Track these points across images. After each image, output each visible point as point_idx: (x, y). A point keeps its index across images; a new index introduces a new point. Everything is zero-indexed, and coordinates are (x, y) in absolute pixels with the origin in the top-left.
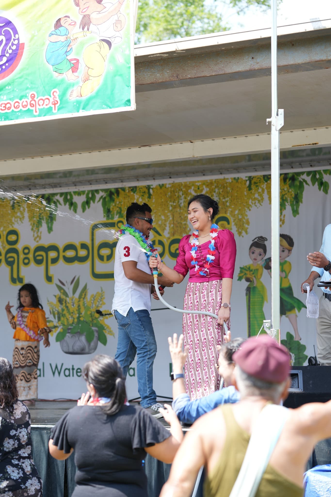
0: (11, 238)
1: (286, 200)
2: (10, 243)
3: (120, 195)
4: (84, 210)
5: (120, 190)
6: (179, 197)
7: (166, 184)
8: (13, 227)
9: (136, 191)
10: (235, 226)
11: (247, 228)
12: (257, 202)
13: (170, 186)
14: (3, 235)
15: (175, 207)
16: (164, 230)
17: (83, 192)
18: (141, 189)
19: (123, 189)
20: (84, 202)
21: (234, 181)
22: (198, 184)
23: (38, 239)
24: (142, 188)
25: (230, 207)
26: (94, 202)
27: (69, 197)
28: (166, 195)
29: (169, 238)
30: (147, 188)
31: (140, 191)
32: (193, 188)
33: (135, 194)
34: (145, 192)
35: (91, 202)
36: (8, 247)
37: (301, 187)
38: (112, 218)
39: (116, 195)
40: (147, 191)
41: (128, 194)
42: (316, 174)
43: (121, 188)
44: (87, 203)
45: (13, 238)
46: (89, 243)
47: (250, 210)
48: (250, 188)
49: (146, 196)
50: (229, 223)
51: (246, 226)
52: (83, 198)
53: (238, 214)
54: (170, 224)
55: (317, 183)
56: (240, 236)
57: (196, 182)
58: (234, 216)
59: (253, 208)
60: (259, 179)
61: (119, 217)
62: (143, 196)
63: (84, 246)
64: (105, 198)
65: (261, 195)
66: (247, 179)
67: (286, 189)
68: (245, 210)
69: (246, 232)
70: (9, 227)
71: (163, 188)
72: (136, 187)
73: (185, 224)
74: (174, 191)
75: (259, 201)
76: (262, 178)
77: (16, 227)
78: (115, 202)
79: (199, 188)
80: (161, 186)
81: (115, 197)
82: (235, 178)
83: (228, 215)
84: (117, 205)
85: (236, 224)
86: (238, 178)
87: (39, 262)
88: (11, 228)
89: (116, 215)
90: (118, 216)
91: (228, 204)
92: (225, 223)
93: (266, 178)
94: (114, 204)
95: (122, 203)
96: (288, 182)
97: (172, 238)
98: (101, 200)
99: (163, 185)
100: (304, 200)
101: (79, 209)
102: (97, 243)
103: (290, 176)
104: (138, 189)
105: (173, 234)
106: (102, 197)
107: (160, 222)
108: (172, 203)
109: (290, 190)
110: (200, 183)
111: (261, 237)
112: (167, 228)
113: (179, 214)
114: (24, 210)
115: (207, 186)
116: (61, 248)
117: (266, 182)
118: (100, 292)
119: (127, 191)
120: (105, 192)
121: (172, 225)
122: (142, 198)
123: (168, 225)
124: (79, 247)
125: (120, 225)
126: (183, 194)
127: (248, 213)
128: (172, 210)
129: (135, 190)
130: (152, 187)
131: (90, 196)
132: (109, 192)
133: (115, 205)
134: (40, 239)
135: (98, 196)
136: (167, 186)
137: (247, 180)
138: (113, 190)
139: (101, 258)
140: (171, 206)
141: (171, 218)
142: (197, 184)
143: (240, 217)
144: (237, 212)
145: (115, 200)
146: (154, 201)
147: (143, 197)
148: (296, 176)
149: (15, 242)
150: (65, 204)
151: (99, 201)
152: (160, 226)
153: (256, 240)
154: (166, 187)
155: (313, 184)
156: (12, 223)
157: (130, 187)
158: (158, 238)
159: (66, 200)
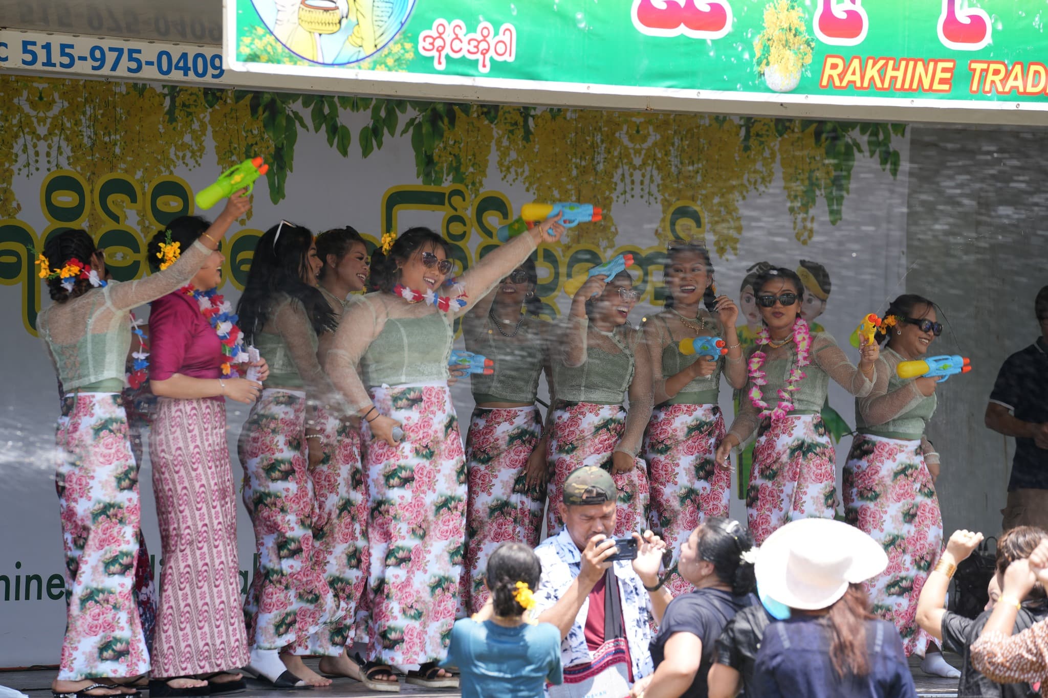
0: (167, 204)
1: (818, 184)
3: (457, 123)
4: (366, 150)
5: (455, 108)
6: (593, 146)
8: (171, 173)
9: (495, 118)
10: (712, 234)
11: (738, 240)
12: (759, 180)
13: (574, 116)
14: (144, 194)
15: (584, 171)
17: (366, 101)
18: (507, 115)
19: (465, 109)
20: (366, 128)
21: (716, 124)
22: (639, 120)
24: (509, 112)
25: (702, 185)
26: (392, 134)
27: (326, 110)
28: (564, 137)
29: (568, 247)
30: (521, 113)
31: (506, 119)
32: (625, 127)
33: (493, 126)
34: (516, 124)
35: (385, 130)
37: (848, 157)
38: (438, 182)
39: (446, 120)
40: (521, 121)
41: (476, 123)
42: (878, 131)
44: (376, 132)
47: (744, 198)
48: (746, 144)
49: (520, 133)
51: (735, 235)
53: (719, 205)
55: (878, 152)
56: (721, 256)
58: (711, 208)
59: (752, 195)
60: (767, 127)
61: (454, 181)
62: (511, 132)
64: (420, 124)
65: (767, 164)
66: (742, 123)
67: (818, 159)
68: (734, 197)
69: (735, 251)
70: (159, 172)
71: (560, 119)
72: (497, 108)
75: (763, 178)
76: (773, 124)
77: (180, 174)
78: (444, 139)
79: (638, 131)
80: (554, 114)
81: (444, 124)
83: (698, 206)
84: (449, 149)
85: (713, 229)
86: (725, 118)
88: (165, 176)
89: (448, 175)
90: (450, 178)
91: (699, 178)
92: (692, 223)
93: (781, 126)
94: (441, 145)
95: (462, 145)
96: (825, 142)
97: (576, 247)
98: (411, 130)
100: (852, 187)
101: (355, 147)
103: (829, 127)
106: (413, 120)
108: (578, 161)
109: (827, 162)
110: (642, 120)
111: (766, 264)
113: (594, 188)
114: (203, 126)
115: (657, 128)
117: (782, 134)
119: (475, 115)
120: (421, 111)
122: (509, 137)
125: (456, 200)
126: (602, 141)
127: (740, 203)
128: (577, 178)
129: (493, 114)
130: (533, 113)
131: (383, 114)
132: (429, 111)
133: (445, 148)
135: (403, 118)
137: (742, 126)
138: (440, 108)
140: (576, 167)
142: (634, 119)
143: (723, 211)
144: (717, 200)
145: (446, 134)
146: (537, 148)
147: (510, 135)
148: (839, 131)
150: (317, 129)
151: (405, 131)
153: (755, 270)
154: (565, 118)
155: (872, 155)
156: (168, 164)
159: (319, 117)
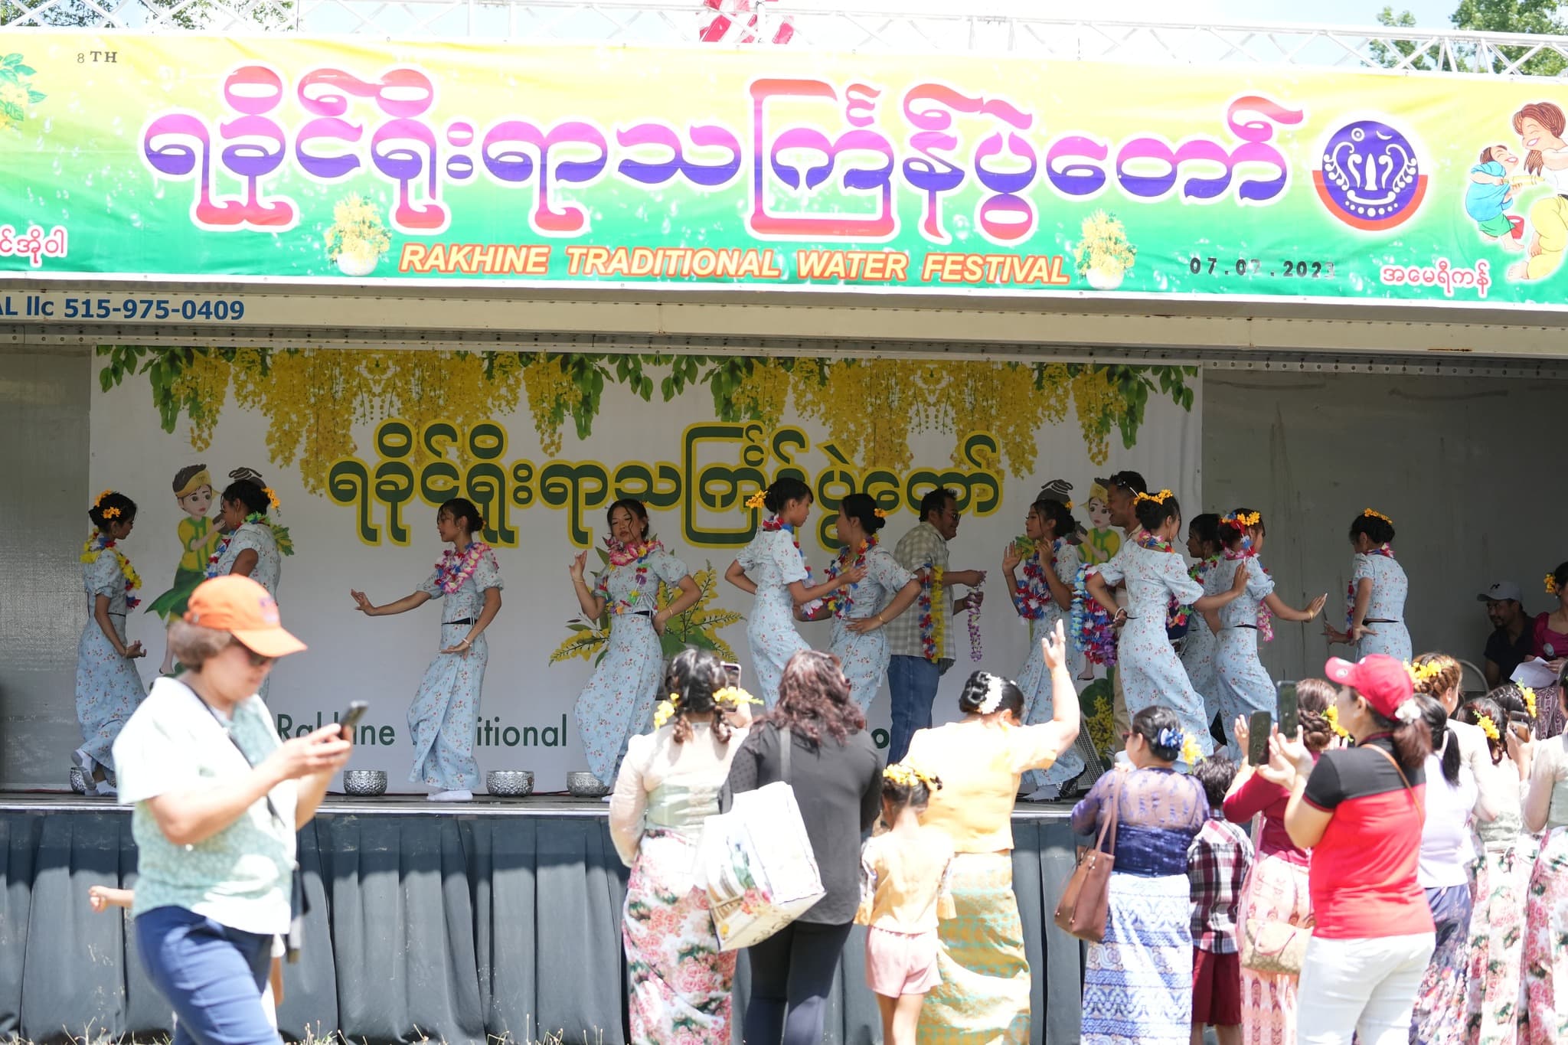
0: (484, 442)
1: (1112, 415)
2: (478, 452)
3: (755, 372)
4: (668, 396)
5: (754, 361)
6: (888, 388)
7: (861, 359)
8: (488, 418)
9: (792, 367)
10: (1007, 457)
11: (1032, 462)
12: (1053, 413)
13: (868, 364)
14: (463, 435)
15: (879, 408)
16: (854, 451)
17: (668, 358)
18: (803, 365)
19: (763, 360)
20: (668, 379)
21: (1008, 369)
22: (931, 366)
23: (553, 449)
24: (805, 363)
25: (997, 418)
26: (693, 382)
27: (631, 365)
28: (860, 381)
29: (865, 469)
30: (817, 363)
31: (802, 368)
32: (919, 372)
33: (789, 374)
34: (812, 371)
35: (686, 379)
36: (476, 461)
37: (1141, 393)
38: (737, 418)
39: (744, 370)
40: (816, 369)
41: (773, 372)
42: (1170, 373)
43: (757, 358)
44: (677, 381)
45: (489, 442)
46: (680, 466)
47: (1038, 428)
48: (1039, 385)
49: (816, 379)
50: (994, 450)
51: (1030, 458)
52: (667, 371)
53: (1015, 433)
54: (867, 441)
55: (1170, 389)
56: (1016, 476)
57: (924, 362)
58: (1005, 436)
59: (1046, 425)
60: (1058, 370)
61: (751, 418)
62: (807, 378)
63: (667, 472)
64: (719, 375)
65: (1060, 400)
66: (1035, 366)
67: (1111, 395)
68: (1028, 427)
69: (1030, 471)
70: (477, 418)
71: (855, 367)
72: (792, 359)
73: (901, 445)
74: (877, 376)
75: (1057, 412)
76: (1065, 368)
77: (496, 418)
78: (742, 385)
79: (932, 375)
80: (849, 363)
81: (743, 374)
82: (1009, 363)
83: (993, 434)
84: (747, 393)
85: (1008, 453)
86: (1017, 364)
87: (555, 499)
88: (482, 420)
89: (746, 413)
90: (748, 415)
91: (993, 412)
92: (987, 448)
93: (1072, 370)
94: (740, 390)
95: (759, 390)
96: (1117, 381)
97: (871, 470)
98: (711, 379)
99: (854, 360)
100: (1145, 418)
101: (657, 393)
102: (699, 468)
103: (1121, 369)
104: (797, 363)
105: (874, 464)
106: (711, 372)
107: (845, 436)
108: (873, 400)
109: (1120, 397)
110: (936, 366)
111: (1061, 481)
112: (861, 449)
113: (889, 422)
114: (518, 381)
115: (950, 372)
116: (611, 471)
117: (1073, 376)
118: (705, 570)
119: (772, 365)
120: (720, 364)
121: (872, 444)
122: (805, 382)
123: (862, 443)
124: (655, 473)
125: (753, 434)
126: (897, 384)
127: (1035, 433)
128: (872, 414)
129: (789, 364)
130: (828, 362)
131: (684, 366)
132: (728, 363)
133: (743, 392)
134: (558, 449)
135: (702, 370)
136: (863, 364)
137: (1034, 370)
138: (739, 361)
139: (709, 500)
140: (871, 405)
141: (870, 430)
142: (928, 366)
143: (1018, 439)
144: (1011, 429)
145: (744, 381)
146: (832, 390)
147: (807, 380)
148: (1131, 372)
149: (496, 452)
150: (622, 380)
151: (705, 380)
152: (844, 443)
153: (1049, 487)
154: (860, 366)
155: (1165, 391)
156: (486, 411)
157: (779, 358)
158: (840, 467)
159: (624, 371)
